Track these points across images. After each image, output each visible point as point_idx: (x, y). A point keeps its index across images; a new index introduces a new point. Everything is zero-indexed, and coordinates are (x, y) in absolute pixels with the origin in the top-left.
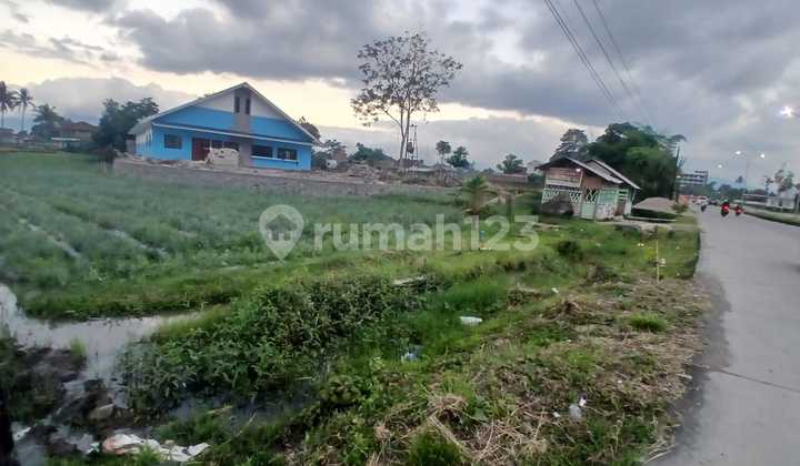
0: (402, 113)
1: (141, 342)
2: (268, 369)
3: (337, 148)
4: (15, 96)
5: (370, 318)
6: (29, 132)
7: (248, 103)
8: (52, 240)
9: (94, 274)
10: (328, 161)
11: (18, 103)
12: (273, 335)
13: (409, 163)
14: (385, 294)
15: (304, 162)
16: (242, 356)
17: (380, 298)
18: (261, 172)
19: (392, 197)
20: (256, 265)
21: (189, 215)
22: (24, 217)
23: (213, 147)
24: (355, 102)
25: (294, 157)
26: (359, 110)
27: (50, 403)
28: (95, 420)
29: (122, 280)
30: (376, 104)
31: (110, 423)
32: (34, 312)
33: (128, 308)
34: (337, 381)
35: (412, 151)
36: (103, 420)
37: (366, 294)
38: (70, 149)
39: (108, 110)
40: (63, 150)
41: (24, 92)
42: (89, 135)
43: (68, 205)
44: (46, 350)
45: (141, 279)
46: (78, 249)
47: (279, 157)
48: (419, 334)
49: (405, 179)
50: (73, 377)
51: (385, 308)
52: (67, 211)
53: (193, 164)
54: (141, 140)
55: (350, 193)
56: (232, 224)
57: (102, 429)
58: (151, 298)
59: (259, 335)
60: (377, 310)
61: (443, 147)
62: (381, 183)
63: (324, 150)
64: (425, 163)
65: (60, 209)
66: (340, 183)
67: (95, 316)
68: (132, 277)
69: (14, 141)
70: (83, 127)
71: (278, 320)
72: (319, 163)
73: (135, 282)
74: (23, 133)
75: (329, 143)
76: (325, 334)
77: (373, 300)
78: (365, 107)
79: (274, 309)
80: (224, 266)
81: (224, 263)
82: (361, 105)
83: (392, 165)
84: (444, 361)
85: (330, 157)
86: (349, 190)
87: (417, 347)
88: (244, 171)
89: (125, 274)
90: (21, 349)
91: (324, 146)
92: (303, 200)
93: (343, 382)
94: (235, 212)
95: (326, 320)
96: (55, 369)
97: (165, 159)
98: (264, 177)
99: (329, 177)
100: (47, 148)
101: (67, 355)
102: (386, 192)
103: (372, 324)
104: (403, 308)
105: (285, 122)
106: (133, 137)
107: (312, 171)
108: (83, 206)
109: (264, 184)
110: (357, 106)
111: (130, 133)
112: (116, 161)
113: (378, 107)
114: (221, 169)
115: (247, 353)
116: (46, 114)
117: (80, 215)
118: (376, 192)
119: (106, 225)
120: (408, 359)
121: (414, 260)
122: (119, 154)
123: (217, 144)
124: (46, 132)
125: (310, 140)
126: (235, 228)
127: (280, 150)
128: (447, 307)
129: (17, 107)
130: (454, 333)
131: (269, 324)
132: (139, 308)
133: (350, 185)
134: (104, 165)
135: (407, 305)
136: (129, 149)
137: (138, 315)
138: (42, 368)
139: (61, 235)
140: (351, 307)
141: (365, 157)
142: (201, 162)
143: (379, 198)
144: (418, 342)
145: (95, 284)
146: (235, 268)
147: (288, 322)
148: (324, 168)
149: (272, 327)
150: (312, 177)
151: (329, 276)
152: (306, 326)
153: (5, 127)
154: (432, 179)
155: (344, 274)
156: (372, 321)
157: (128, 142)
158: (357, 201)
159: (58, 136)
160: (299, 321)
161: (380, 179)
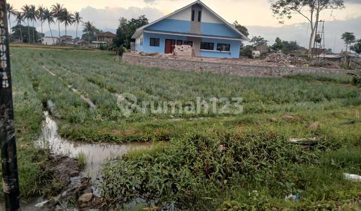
0: (312, 12)
1: (117, 159)
2: (185, 187)
3: (260, 42)
4: (72, 17)
5: (264, 163)
6: (81, 37)
7: (200, 13)
8: (82, 97)
9: (99, 117)
10: (253, 52)
11: (74, 21)
12: (192, 165)
13: (316, 51)
14: (279, 147)
15: (235, 53)
16: (170, 176)
17: (275, 150)
18: (205, 60)
19: (300, 77)
20: (191, 119)
21: (157, 86)
22: (70, 84)
23: (177, 45)
24: (274, 6)
25: (228, 49)
26: (277, 12)
27: (61, 188)
28: (81, 201)
29: (113, 122)
30: (291, 6)
31: (89, 204)
32: (65, 136)
33: (114, 138)
34: (229, 204)
35: (319, 41)
36: (86, 202)
37: (265, 146)
38: (102, 48)
39: (121, 24)
40: (98, 48)
41: (77, 14)
42: (111, 39)
43: (94, 78)
44: (66, 157)
45: (123, 122)
46: (94, 102)
47: (218, 49)
48: (303, 181)
49: (313, 63)
50: (76, 175)
51: (278, 158)
52: (93, 82)
53: (164, 55)
54: (138, 41)
55: (266, 74)
56: (182, 92)
57: (84, 207)
58: (127, 134)
59: (183, 164)
60: (271, 159)
61: (348, 37)
62: (292, 66)
63: (251, 44)
64: (332, 51)
65: (90, 81)
66: (259, 67)
67: (96, 141)
68: (119, 120)
69: (73, 43)
70: (108, 35)
71: (197, 156)
72: (247, 53)
73: (120, 123)
74: (77, 39)
75: (255, 39)
76: (229, 170)
77: (270, 151)
78: (282, 9)
79: (194, 148)
80: (171, 118)
81: (172, 116)
82: (279, 7)
83: (303, 53)
84: (319, 205)
85: (255, 49)
86: (265, 71)
87: (300, 191)
88: (195, 59)
89: (115, 118)
90: (53, 156)
91: (252, 41)
92: (231, 79)
93: (233, 205)
94: (184, 85)
95: (230, 160)
96: (68, 169)
97: (149, 53)
98: (206, 63)
99: (252, 62)
100: (90, 47)
101: (76, 161)
102: (295, 73)
103: (265, 169)
104: (294, 160)
105: (224, 25)
106: (134, 40)
107: (240, 59)
108: (102, 79)
109: (206, 68)
110: (275, 9)
111: (132, 38)
112: (124, 54)
113: (292, 8)
114: (181, 58)
115: (174, 175)
116: (89, 27)
117: (99, 84)
118: (287, 73)
119: (112, 90)
120: (291, 199)
121: (309, 124)
122: (126, 50)
123: (180, 42)
124: (89, 38)
125: (240, 37)
126: (183, 95)
127: (218, 45)
128: (333, 163)
129: (74, 24)
130: (335, 185)
131: (191, 157)
132: (120, 139)
133: (266, 67)
134: (118, 57)
135: (297, 157)
136: (132, 47)
137: (118, 143)
138: (61, 167)
139: (87, 95)
140: (251, 154)
141: (280, 47)
142: (170, 54)
143: (289, 77)
144: (302, 188)
145: (99, 122)
146: (178, 120)
147: (204, 158)
148: (250, 57)
149: (193, 160)
150: (239, 63)
151: (238, 130)
152: (216, 162)
153: (67, 35)
154: (336, 64)
155: (248, 129)
156: (266, 166)
157: (132, 43)
158: (270, 80)
159: (96, 41)
160: (210, 158)
161: (292, 63)
